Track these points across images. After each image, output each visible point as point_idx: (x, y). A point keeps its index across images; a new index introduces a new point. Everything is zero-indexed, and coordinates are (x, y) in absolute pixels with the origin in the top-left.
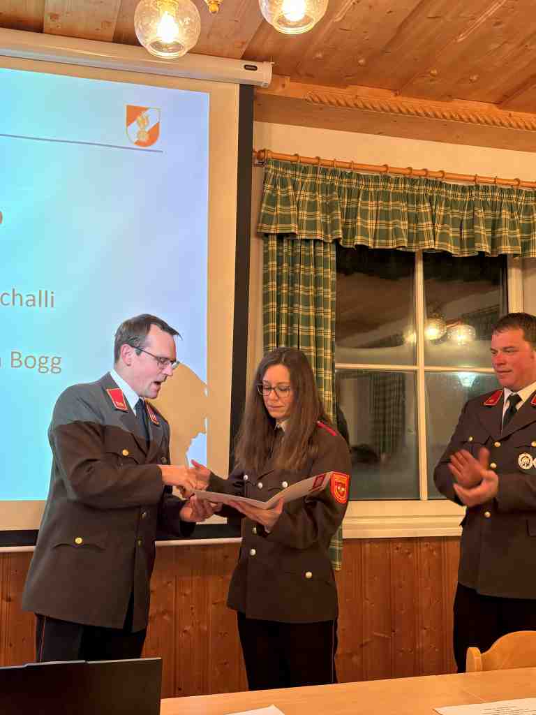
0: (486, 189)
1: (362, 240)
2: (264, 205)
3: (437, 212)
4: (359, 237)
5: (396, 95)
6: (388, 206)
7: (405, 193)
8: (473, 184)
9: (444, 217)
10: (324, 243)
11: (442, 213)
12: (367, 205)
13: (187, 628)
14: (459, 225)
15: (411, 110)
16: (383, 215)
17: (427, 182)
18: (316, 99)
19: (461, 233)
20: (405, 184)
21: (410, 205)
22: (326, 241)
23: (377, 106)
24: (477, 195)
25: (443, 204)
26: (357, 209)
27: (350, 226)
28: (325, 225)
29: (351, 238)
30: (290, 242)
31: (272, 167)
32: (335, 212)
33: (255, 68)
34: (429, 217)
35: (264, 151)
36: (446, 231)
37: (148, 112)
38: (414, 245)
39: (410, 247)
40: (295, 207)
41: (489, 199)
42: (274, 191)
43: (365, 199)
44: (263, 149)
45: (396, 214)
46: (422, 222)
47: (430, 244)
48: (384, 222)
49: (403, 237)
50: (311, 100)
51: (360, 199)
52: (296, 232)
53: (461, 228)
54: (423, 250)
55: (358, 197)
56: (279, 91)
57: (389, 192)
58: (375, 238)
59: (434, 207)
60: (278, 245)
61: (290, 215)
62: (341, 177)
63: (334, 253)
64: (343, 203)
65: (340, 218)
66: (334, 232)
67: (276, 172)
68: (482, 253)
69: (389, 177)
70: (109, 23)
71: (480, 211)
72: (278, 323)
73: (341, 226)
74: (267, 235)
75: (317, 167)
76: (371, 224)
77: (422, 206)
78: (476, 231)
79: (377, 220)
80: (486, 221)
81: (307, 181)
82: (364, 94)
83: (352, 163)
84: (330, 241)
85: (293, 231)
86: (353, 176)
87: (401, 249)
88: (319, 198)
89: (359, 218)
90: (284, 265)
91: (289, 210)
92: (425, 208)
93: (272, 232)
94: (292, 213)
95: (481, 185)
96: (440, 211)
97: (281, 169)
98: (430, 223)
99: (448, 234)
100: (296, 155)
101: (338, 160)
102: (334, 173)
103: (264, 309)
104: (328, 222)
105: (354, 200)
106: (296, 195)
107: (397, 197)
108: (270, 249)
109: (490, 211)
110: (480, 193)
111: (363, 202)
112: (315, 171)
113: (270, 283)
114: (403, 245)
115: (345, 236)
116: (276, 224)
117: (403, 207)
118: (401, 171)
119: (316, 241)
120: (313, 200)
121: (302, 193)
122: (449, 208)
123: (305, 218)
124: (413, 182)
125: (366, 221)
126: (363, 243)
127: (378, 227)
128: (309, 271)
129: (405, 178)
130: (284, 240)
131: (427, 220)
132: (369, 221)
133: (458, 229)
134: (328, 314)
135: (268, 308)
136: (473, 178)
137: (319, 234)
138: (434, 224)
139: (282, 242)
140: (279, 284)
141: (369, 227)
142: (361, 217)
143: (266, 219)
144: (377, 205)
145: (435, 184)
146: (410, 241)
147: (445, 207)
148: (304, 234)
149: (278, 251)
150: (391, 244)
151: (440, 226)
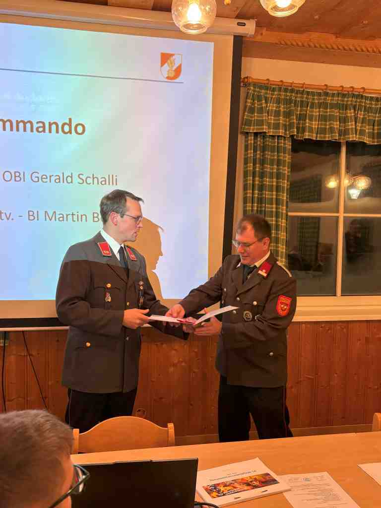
1: (309, 136)
2: (246, 113)
3: (359, 115)
4: (307, 134)
5: (337, 37)
6: (326, 112)
7: (338, 103)
9: (363, 118)
10: (284, 137)
11: (362, 117)
12: (312, 112)
14: (372, 124)
15: (346, 48)
16: (323, 118)
17: (353, 96)
18: (283, 42)
19: (373, 129)
20: (338, 97)
21: (341, 111)
22: (286, 136)
23: (323, 46)
25: (363, 110)
26: (306, 115)
27: (301, 126)
28: (285, 125)
29: (301, 134)
30: (262, 138)
31: (252, 88)
32: (292, 117)
33: (244, 25)
34: (353, 119)
35: (247, 78)
36: (363, 128)
37: (174, 57)
38: (342, 137)
39: (339, 139)
40: (266, 114)
42: (253, 104)
43: (312, 107)
44: (247, 76)
45: (331, 118)
46: (348, 122)
47: (353, 137)
48: (323, 123)
49: (335, 133)
51: (309, 108)
52: (267, 131)
53: (373, 126)
54: (347, 141)
55: (307, 107)
56: (259, 38)
57: (327, 103)
58: (317, 134)
59: (356, 112)
60: (254, 140)
61: (263, 120)
63: (291, 143)
64: (297, 111)
65: (295, 121)
66: (291, 130)
67: (254, 91)
69: (328, 93)
72: (253, 191)
73: (295, 126)
74: (247, 133)
75: (283, 87)
76: (315, 125)
79: (319, 121)
81: (274, 96)
82: (315, 36)
83: (304, 84)
84: (288, 136)
85: (265, 131)
86: (304, 92)
87: (334, 140)
88: (282, 108)
89: (307, 121)
90: (258, 152)
91: (262, 117)
92: (350, 113)
93: (251, 131)
94: (264, 118)
96: (361, 115)
97: (257, 90)
98: (354, 123)
99: (365, 130)
100: (268, 80)
101: (295, 82)
102: (292, 91)
103: (244, 182)
104: (287, 124)
105: (305, 109)
106: (267, 106)
107: (333, 106)
108: (249, 142)
111: (310, 110)
112: (280, 90)
113: (249, 165)
114: (335, 138)
115: (298, 133)
116: (254, 126)
117: (336, 113)
118: (336, 88)
119: (278, 136)
120: (278, 109)
121: (271, 104)
122: (367, 112)
123: (272, 121)
124: (344, 96)
125: (311, 122)
126: (309, 138)
127: (319, 126)
128: (274, 156)
129: (339, 94)
130: (259, 136)
131: (351, 121)
132: (314, 123)
134: (285, 184)
135: (247, 180)
137: (281, 132)
138: (356, 124)
139: (257, 136)
140: (254, 164)
141: (313, 126)
142: (309, 120)
143: (248, 123)
144: (319, 112)
145: (358, 96)
146: (340, 135)
147: (364, 112)
148: (271, 132)
149: (254, 143)
150: (328, 137)
151: (360, 125)
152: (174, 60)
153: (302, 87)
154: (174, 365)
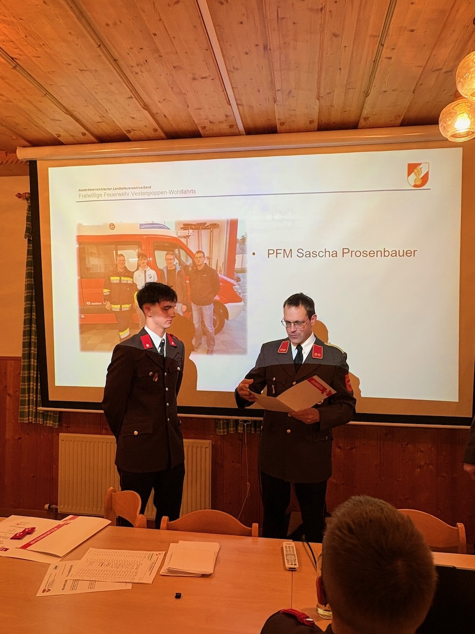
13: (444, 475)
37: (421, 166)
70: (399, 116)
152: (421, 169)
154: (420, 467)
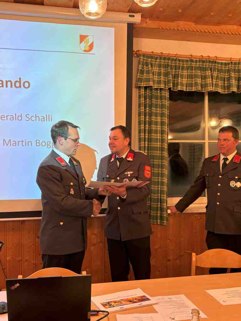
0: (235, 64)
1: (181, 88)
2: (139, 74)
3: (214, 74)
4: (180, 87)
5: (196, 24)
6: (192, 73)
7: (199, 66)
8: (230, 62)
10: (165, 90)
11: (216, 75)
12: (183, 72)
15: (202, 31)
16: (190, 77)
17: (210, 62)
18: (160, 28)
19: (224, 83)
20: (200, 62)
21: (202, 72)
23: (187, 30)
24: (231, 66)
25: (217, 71)
26: (179, 74)
27: (176, 82)
28: (165, 82)
29: (176, 87)
30: (150, 90)
31: (142, 58)
32: (169, 76)
33: (134, 16)
34: (210, 77)
35: (138, 51)
36: (218, 83)
38: (204, 89)
39: (202, 90)
40: (152, 74)
41: (237, 68)
42: (143, 68)
43: (182, 70)
45: (196, 76)
46: (207, 79)
47: (210, 89)
48: (191, 79)
49: (198, 86)
50: (158, 28)
51: (180, 70)
52: (153, 86)
53: (224, 81)
54: (208, 91)
55: (179, 69)
56: (144, 25)
57: (193, 67)
58: (186, 87)
60: (144, 91)
61: (150, 78)
62: (172, 61)
63: (168, 94)
64: (173, 72)
65: (171, 78)
66: (169, 85)
67: (143, 59)
68: (233, 92)
69: (193, 60)
71: (233, 74)
72: (145, 125)
73: (172, 82)
74: (140, 87)
75: (161, 57)
76: (185, 81)
77: (207, 72)
78: (231, 83)
79: (187, 79)
80: (235, 78)
81: (157, 63)
82: (181, 24)
83: (177, 54)
84: (167, 89)
85: (151, 85)
86: (177, 60)
87: (198, 91)
88: (163, 70)
89: (179, 78)
90: (147, 100)
91: (149, 76)
92: (208, 73)
93: (142, 86)
95: (233, 62)
96: (215, 74)
97: (145, 58)
98: (211, 79)
99: (219, 84)
100: (152, 52)
101: (170, 53)
102: (169, 59)
103: (139, 119)
104: (166, 80)
105: (178, 70)
106: (152, 69)
107: (196, 68)
108: (141, 93)
109: (237, 73)
110: (233, 66)
111: (182, 71)
112: (161, 59)
113: (141, 108)
114: (199, 89)
115: (174, 86)
116: (144, 82)
117: (199, 73)
118: (198, 57)
119: (161, 89)
120: (160, 71)
121: (155, 68)
122: (219, 73)
123: (156, 79)
124: (203, 62)
125: (182, 79)
126: (181, 89)
127: (188, 82)
128: (158, 102)
129: (200, 60)
130: (148, 89)
131: (209, 78)
132: (184, 80)
133: (223, 82)
134: (166, 120)
135: (140, 118)
136: (229, 59)
137: (162, 86)
138: (212, 80)
139: (147, 90)
140: (145, 108)
141: (184, 82)
142: (181, 78)
143: (140, 80)
144: (188, 72)
145: (212, 62)
146: (202, 87)
147: (217, 72)
148: (156, 86)
149: (145, 94)
150: (194, 89)
151: (215, 80)
153: (176, 57)
154: (94, 245)
